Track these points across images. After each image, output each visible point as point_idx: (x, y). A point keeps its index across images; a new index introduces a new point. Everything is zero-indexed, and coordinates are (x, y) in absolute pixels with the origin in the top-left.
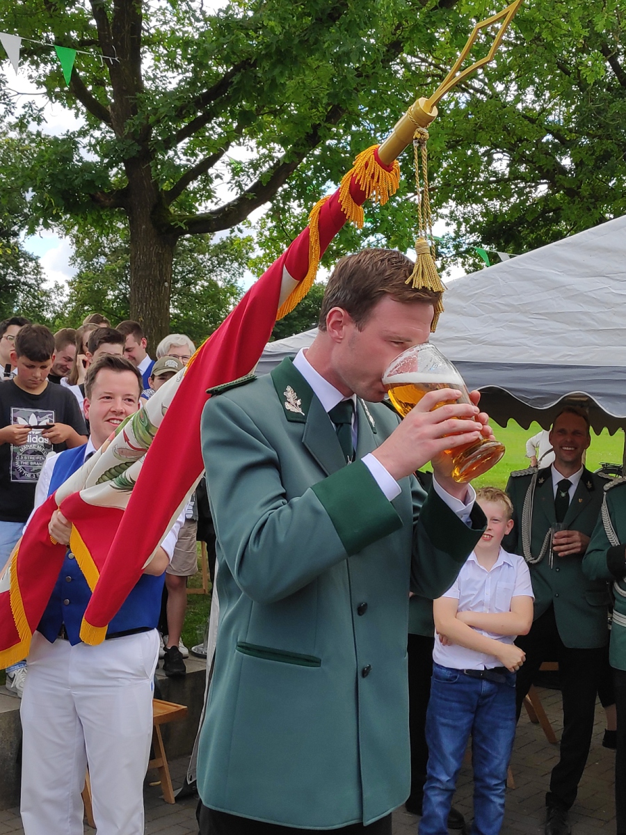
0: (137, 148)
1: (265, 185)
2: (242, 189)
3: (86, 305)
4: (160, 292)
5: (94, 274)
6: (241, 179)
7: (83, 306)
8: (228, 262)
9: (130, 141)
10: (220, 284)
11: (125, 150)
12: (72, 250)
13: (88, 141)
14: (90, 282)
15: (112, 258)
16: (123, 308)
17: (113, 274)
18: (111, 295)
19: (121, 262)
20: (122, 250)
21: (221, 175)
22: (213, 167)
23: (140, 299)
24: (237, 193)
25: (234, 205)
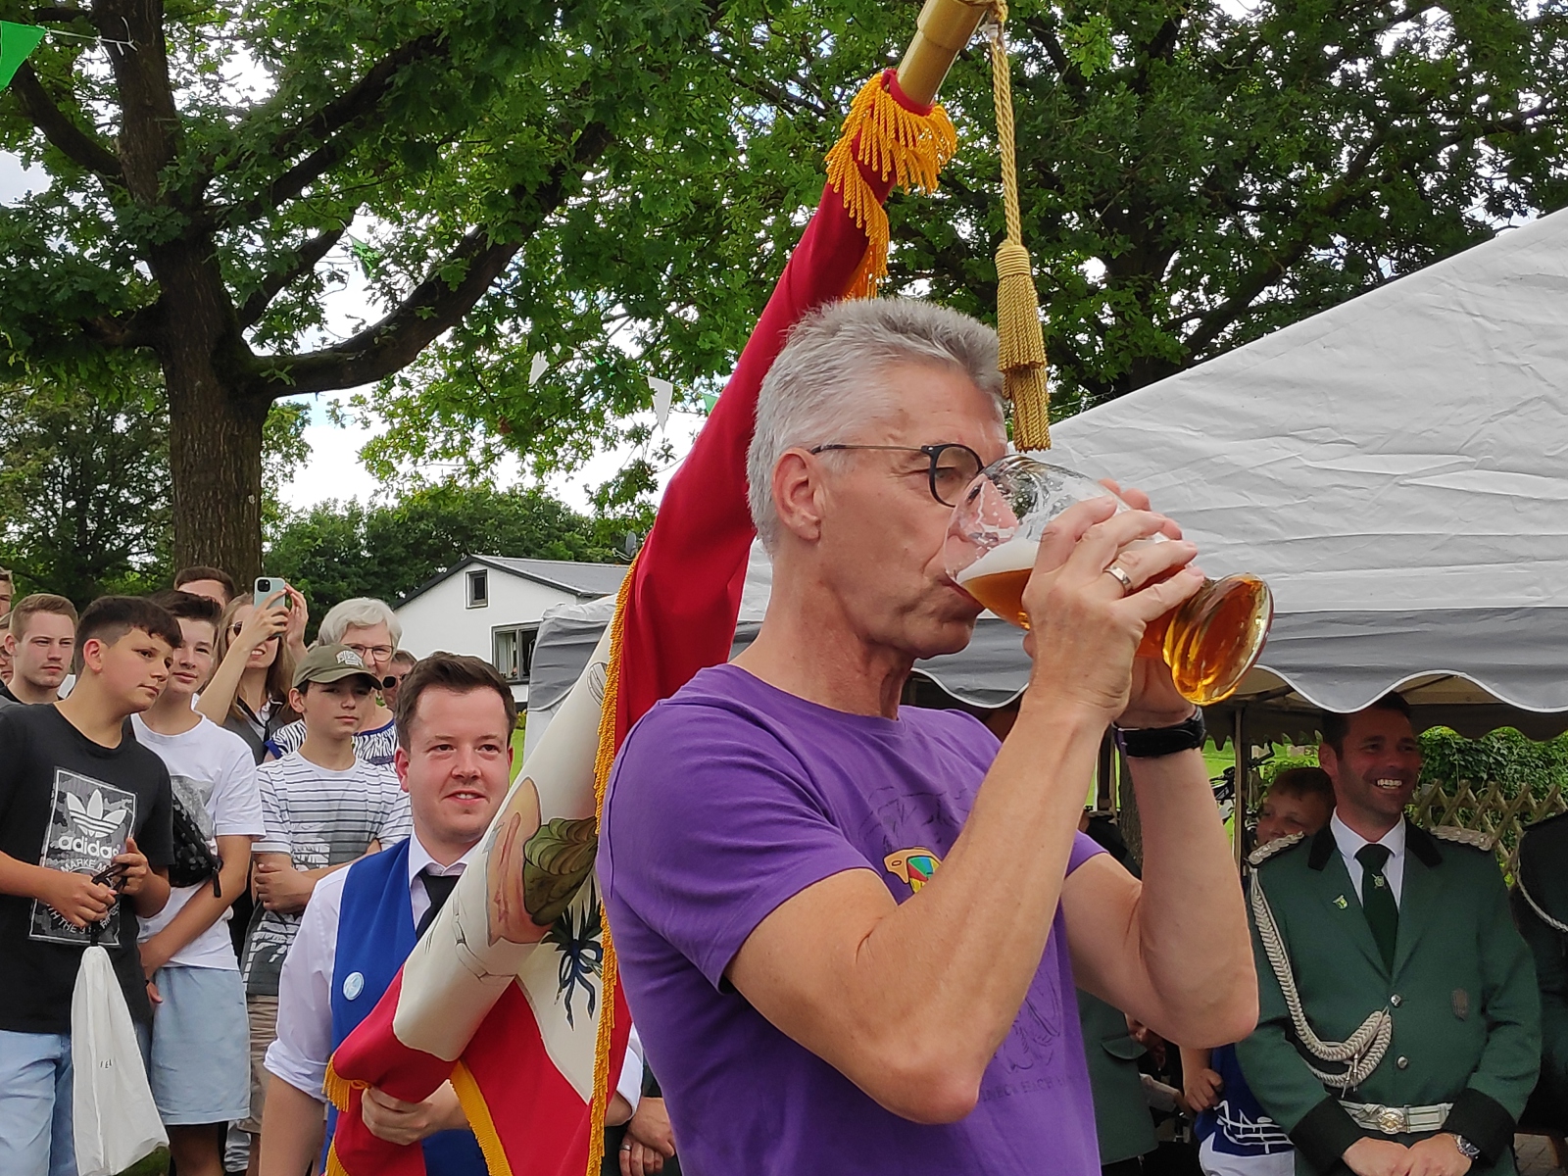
1: (454, 289)
2: (393, 298)
4: (240, 515)
6: (393, 280)
9: (164, 210)
11: (157, 227)
15: (14, 457)
16: (41, 558)
17: (19, 489)
18: (14, 532)
19: (33, 464)
20: (35, 439)
21: (340, 273)
22: (323, 259)
23: (198, 533)
24: (386, 308)
25: (389, 332)
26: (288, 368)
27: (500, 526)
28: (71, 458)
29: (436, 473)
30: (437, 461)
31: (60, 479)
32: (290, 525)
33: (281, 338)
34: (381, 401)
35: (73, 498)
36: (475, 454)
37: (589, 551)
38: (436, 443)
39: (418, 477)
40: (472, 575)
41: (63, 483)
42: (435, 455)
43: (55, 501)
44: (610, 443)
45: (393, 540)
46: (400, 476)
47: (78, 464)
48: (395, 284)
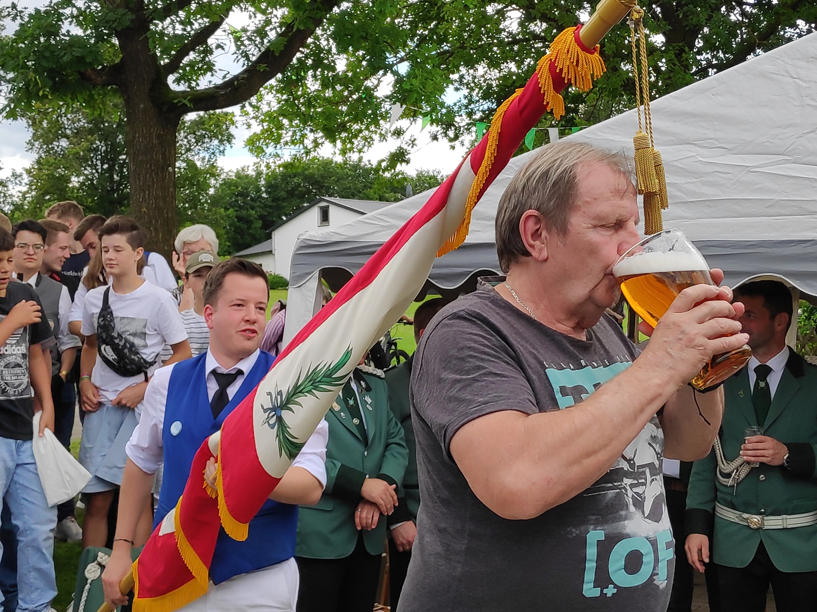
0: (131, 16)
1: (277, 54)
2: (248, 59)
3: (48, 194)
4: (163, 179)
5: (55, 159)
6: (248, 49)
7: (44, 195)
8: (207, 140)
9: (121, 11)
10: (199, 164)
11: (118, 21)
12: (28, 134)
13: (70, 12)
14: (51, 168)
15: (75, 140)
16: (89, 195)
17: (77, 158)
18: (75, 181)
19: (85, 144)
20: (86, 131)
21: (222, 45)
22: (213, 37)
23: (142, 187)
24: (244, 64)
25: (243, 79)
26: (189, 98)
27: (338, 181)
28: (105, 141)
29: (287, 154)
30: (287, 147)
31: (99, 153)
32: (224, 179)
33: (189, 81)
34: (257, 114)
35: (107, 163)
36: (308, 143)
37: (387, 195)
38: (287, 136)
39: (277, 155)
40: (321, 208)
41: (101, 155)
42: (286, 143)
43: (97, 165)
44: (383, 137)
45: (280, 188)
46: (268, 155)
47: (109, 145)
48: (249, 51)
